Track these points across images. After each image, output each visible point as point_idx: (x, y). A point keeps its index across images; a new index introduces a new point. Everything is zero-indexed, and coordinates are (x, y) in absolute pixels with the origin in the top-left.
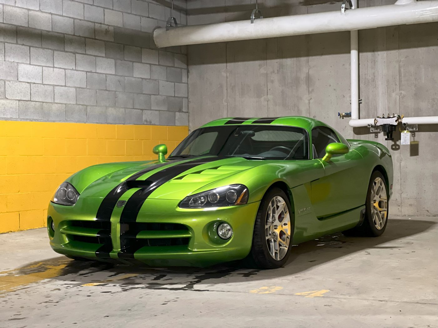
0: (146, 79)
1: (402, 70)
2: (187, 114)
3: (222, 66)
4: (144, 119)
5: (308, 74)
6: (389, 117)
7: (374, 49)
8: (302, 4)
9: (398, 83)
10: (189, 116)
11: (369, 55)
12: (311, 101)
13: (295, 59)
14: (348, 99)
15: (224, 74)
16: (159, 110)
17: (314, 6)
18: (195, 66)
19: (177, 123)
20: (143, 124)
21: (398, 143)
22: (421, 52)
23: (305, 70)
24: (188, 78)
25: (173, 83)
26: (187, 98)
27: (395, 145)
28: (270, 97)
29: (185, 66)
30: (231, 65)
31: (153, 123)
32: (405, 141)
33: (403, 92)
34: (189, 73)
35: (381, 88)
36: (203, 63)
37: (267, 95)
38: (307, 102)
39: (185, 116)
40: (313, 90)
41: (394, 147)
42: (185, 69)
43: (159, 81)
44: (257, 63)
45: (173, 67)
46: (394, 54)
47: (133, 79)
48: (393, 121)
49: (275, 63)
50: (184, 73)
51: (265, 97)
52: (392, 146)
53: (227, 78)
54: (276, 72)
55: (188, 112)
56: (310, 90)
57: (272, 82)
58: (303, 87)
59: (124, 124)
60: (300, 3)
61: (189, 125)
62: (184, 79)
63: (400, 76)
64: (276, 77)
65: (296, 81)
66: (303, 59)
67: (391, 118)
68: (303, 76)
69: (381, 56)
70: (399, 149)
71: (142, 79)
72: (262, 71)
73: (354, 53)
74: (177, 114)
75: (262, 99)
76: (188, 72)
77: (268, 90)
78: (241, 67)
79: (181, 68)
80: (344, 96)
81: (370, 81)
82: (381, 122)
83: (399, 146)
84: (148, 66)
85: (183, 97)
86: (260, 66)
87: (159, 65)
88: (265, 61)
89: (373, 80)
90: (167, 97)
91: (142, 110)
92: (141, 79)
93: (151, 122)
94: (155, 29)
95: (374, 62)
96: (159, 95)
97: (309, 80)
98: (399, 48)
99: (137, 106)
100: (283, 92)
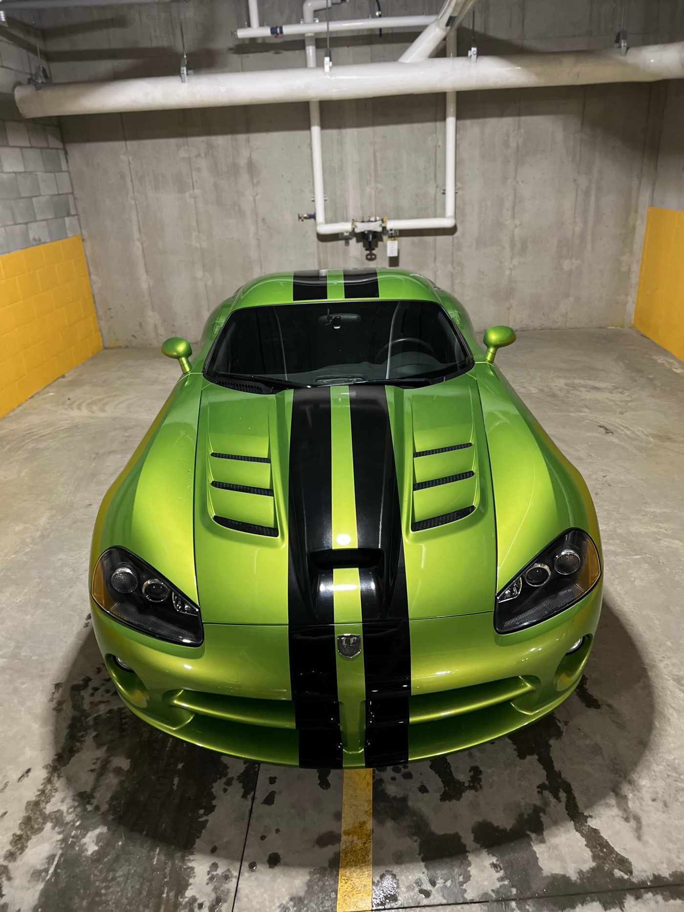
0: (20, 173)
1: (378, 155)
2: (76, 217)
3: (119, 145)
4: (31, 237)
5: (250, 159)
6: (369, 221)
7: (340, 125)
8: (232, 51)
9: (373, 173)
10: (79, 220)
11: (333, 133)
12: (258, 198)
13: (229, 137)
14: (309, 195)
15: (123, 158)
16: (46, 220)
17: (251, 55)
18: (75, 145)
19: (70, 234)
20: (33, 246)
21: (374, 252)
22: (402, 130)
23: (245, 153)
24: (67, 162)
25: (53, 175)
26: (72, 193)
27: (371, 254)
28: (198, 192)
29: (59, 145)
30: (132, 145)
31: (43, 240)
32: (392, 251)
33: (380, 186)
34: (68, 156)
35: (352, 180)
36: (88, 140)
37: (193, 189)
38: (251, 198)
39: (74, 220)
40: (258, 182)
41: (369, 257)
42: (61, 149)
43: (37, 173)
44: (173, 141)
45: (48, 148)
46: (367, 131)
47: (5, 176)
48: (376, 227)
49: (199, 142)
50: (62, 154)
51: (191, 191)
52: (367, 255)
53: (129, 162)
54: (203, 155)
55: (77, 215)
56: (255, 181)
57: (199, 170)
58: (245, 177)
59: (9, 252)
60: (230, 49)
61: (81, 232)
62: (64, 167)
63: (376, 163)
64: (203, 164)
65: (235, 169)
66: (242, 137)
67: (372, 221)
68: (243, 162)
69: (351, 134)
70: (375, 259)
71: (16, 173)
72: (183, 154)
73: (316, 130)
74: (67, 220)
75: (187, 194)
76: (66, 153)
77: (195, 183)
78: (149, 145)
79: (57, 149)
80: (302, 191)
81: (337, 170)
82: (361, 228)
83: (375, 255)
84: (18, 150)
85: (67, 194)
86: (178, 147)
87: (32, 147)
88: (185, 139)
89: (341, 168)
90: (51, 196)
91: (26, 224)
92: (14, 175)
93: (40, 240)
94: (14, 87)
95: (341, 143)
96: (40, 195)
97: (251, 167)
98: (373, 124)
99: (20, 220)
100: (216, 185)
